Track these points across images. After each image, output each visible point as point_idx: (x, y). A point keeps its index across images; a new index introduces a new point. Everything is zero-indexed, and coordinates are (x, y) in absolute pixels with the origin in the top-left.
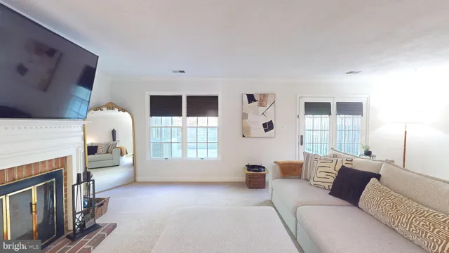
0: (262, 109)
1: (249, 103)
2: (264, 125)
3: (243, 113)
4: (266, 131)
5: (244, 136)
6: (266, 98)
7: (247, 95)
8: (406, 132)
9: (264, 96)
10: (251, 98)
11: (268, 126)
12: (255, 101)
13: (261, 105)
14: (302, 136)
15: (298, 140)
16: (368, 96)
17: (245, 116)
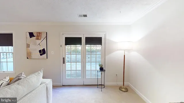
0: (38, 42)
1: (31, 38)
2: (40, 51)
3: (27, 44)
4: (41, 55)
5: (27, 58)
6: (40, 35)
7: (29, 33)
8: (124, 55)
9: (39, 34)
10: (31, 35)
11: (43, 52)
12: (34, 36)
13: (38, 39)
14: (64, 58)
15: (62, 61)
16: (105, 33)
17: (28, 46)
